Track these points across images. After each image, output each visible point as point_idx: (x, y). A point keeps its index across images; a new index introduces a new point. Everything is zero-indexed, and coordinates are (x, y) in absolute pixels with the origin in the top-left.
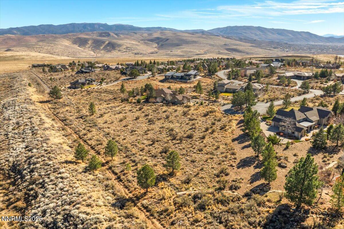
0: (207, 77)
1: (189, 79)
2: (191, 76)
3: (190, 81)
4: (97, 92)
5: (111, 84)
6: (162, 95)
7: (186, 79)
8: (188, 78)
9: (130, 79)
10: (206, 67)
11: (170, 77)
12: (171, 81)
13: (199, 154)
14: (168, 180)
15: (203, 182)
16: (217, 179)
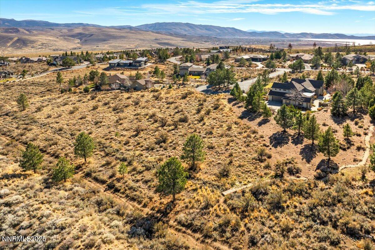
0: (159, 63)
1: (140, 66)
2: (142, 63)
3: (141, 68)
4: (20, 85)
5: (38, 76)
6: (117, 81)
7: (135, 66)
8: (138, 65)
9: (63, 69)
10: (154, 55)
11: (116, 65)
12: (118, 69)
13: (211, 138)
14: (195, 177)
15: (246, 171)
16: (263, 165)
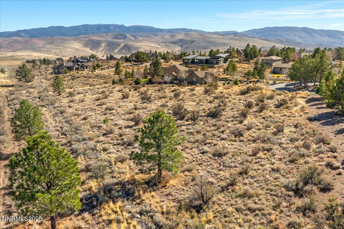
0: (243, 62)
1: (217, 63)
2: (219, 59)
3: (218, 65)
5: (108, 70)
6: (174, 73)
7: (212, 63)
8: (215, 62)
9: (136, 64)
10: (241, 53)
11: (190, 61)
12: (191, 66)
